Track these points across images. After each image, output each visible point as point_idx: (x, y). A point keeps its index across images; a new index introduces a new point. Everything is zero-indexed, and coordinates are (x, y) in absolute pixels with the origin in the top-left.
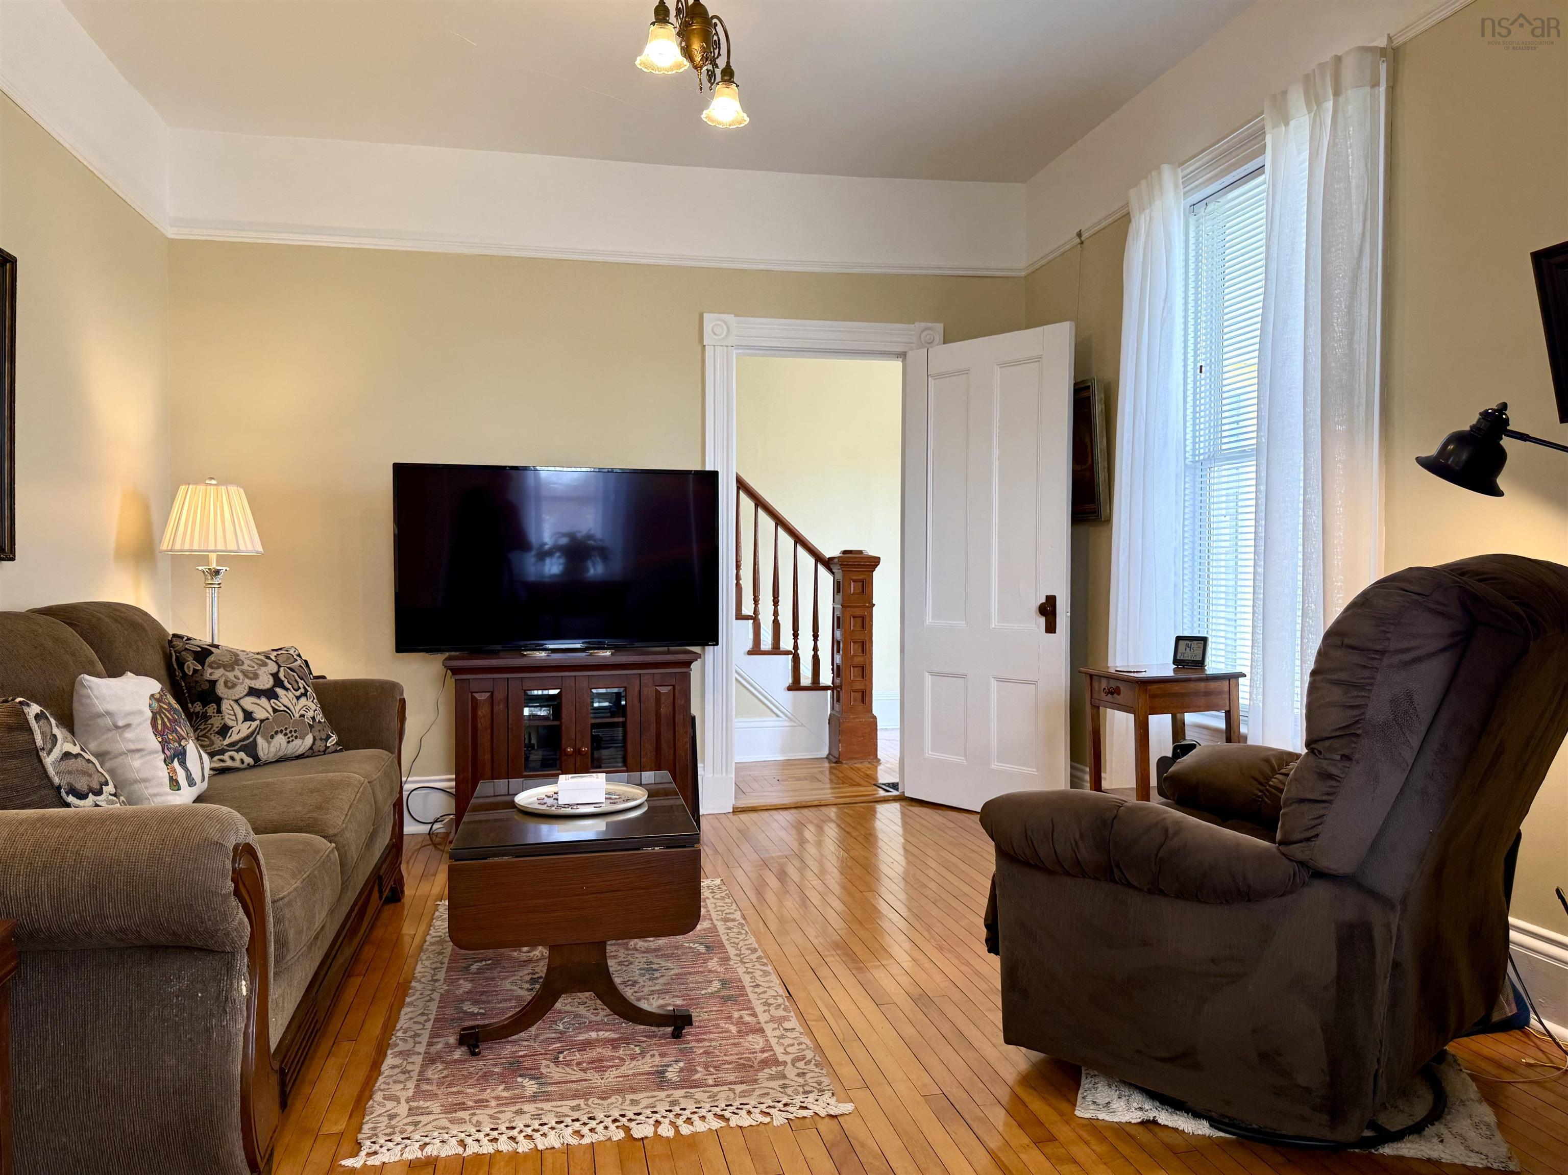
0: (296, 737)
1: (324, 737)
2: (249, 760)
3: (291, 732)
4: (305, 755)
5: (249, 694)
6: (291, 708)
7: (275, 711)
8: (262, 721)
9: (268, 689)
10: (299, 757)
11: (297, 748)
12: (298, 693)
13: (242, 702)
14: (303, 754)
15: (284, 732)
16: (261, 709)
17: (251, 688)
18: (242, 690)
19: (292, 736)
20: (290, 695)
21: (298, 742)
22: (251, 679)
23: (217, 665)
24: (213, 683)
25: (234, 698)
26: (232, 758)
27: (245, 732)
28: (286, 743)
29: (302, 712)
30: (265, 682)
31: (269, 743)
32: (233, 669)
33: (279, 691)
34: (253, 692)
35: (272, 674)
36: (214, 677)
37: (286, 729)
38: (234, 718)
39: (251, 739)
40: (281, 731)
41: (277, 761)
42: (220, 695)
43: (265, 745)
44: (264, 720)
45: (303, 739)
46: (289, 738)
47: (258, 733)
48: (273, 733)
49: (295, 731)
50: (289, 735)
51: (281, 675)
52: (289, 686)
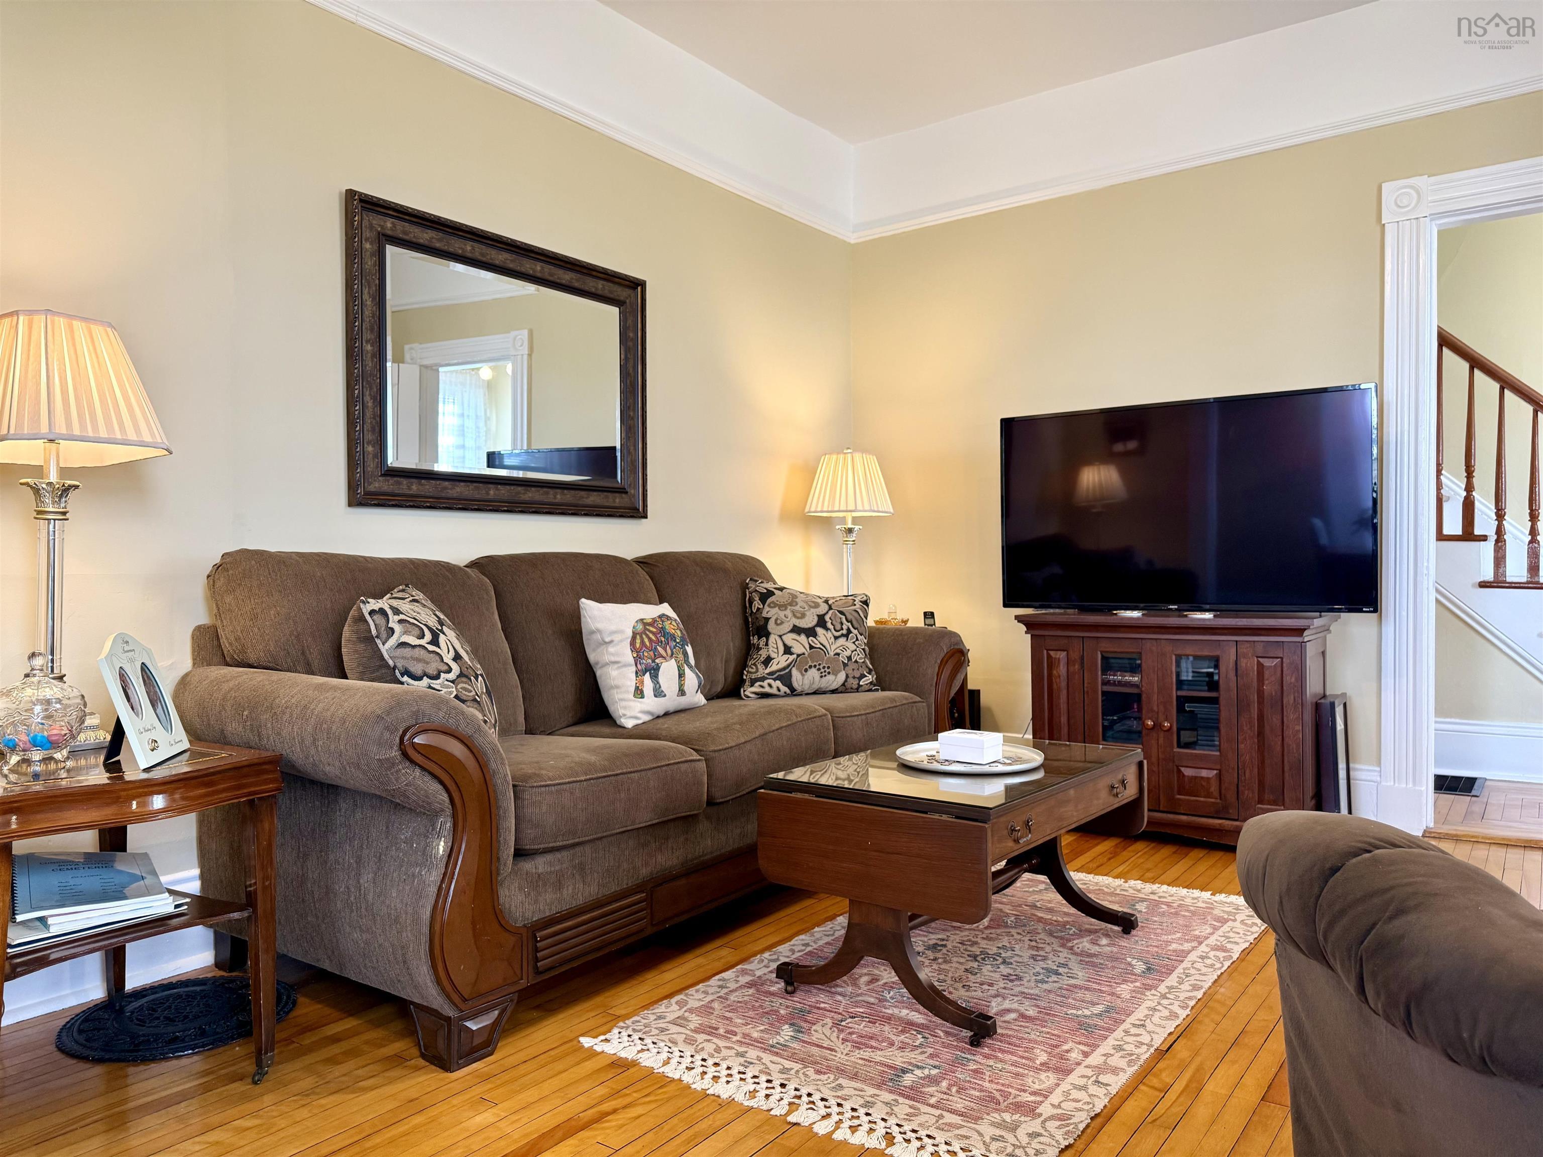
0: (829, 673)
1: (858, 675)
2: (784, 689)
3: (824, 667)
4: (840, 690)
5: (792, 631)
6: (828, 647)
7: (811, 647)
8: (798, 656)
9: (809, 628)
10: (834, 692)
11: (830, 682)
12: (837, 634)
13: (784, 637)
14: (837, 689)
15: (818, 667)
16: (800, 644)
17: (795, 626)
18: (787, 627)
19: (825, 671)
20: (829, 635)
21: (831, 677)
22: (798, 618)
23: (774, 605)
24: (767, 620)
25: (779, 634)
26: (770, 686)
27: (783, 664)
28: (819, 677)
29: (838, 651)
30: (809, 621)
31: (803, 675)
32: (786, 609)
33: (819, 630)
34: (796, 630)
35: (818, 615)
36: (768, 616)
37: (820, 665)
38: (776, 650)
39: (787, 671)
40: (815, 666)
41: (815, 693)
42: (770, 630)
43: (799, 676)
44: (800, 655)
45: (836, 675)
46: (821, 673)
47: (794, 666)
48: (807, 667)
49: (828, 668)
50: (823, 670)
51: (827, 618)
52: (831, 627)
